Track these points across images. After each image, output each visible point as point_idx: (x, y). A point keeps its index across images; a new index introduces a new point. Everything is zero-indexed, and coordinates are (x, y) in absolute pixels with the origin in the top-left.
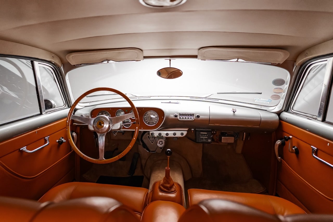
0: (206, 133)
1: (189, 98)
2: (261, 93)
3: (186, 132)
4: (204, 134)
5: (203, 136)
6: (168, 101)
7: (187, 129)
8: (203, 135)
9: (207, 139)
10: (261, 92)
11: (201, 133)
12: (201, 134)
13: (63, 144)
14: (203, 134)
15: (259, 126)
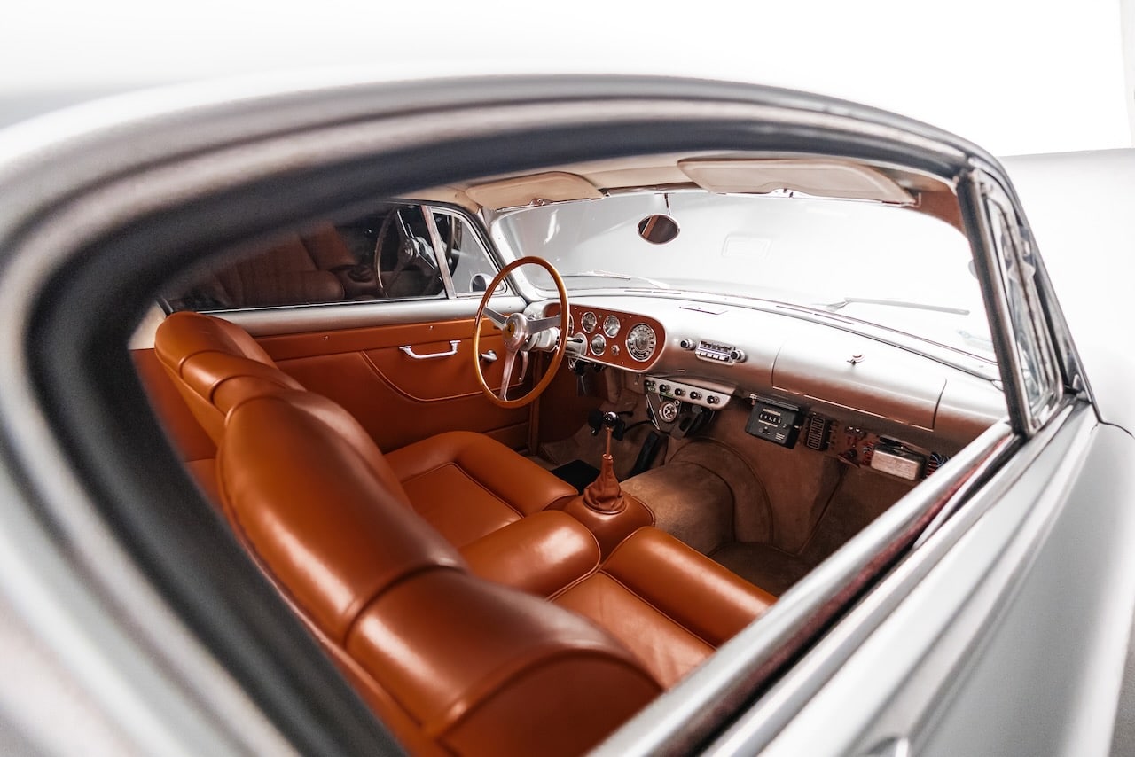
0: (779, 414)
1: (772, 307)
2: (967, 313)
3: (729, 397)
4: (774, 416)
5: (767, 420)
6: (695, 305)
7: (731, 391)
8: (768, 418)
9: (776, 431)
10: (966, 309)
11: (765, 410)
12: (765, 414)
13: (492, 366)
14: (769, 415)
15: (933, 428)
